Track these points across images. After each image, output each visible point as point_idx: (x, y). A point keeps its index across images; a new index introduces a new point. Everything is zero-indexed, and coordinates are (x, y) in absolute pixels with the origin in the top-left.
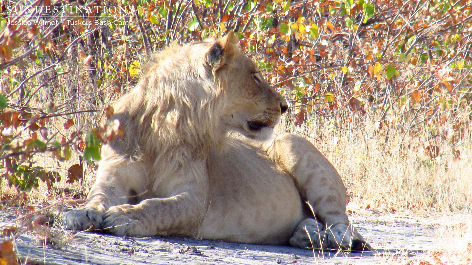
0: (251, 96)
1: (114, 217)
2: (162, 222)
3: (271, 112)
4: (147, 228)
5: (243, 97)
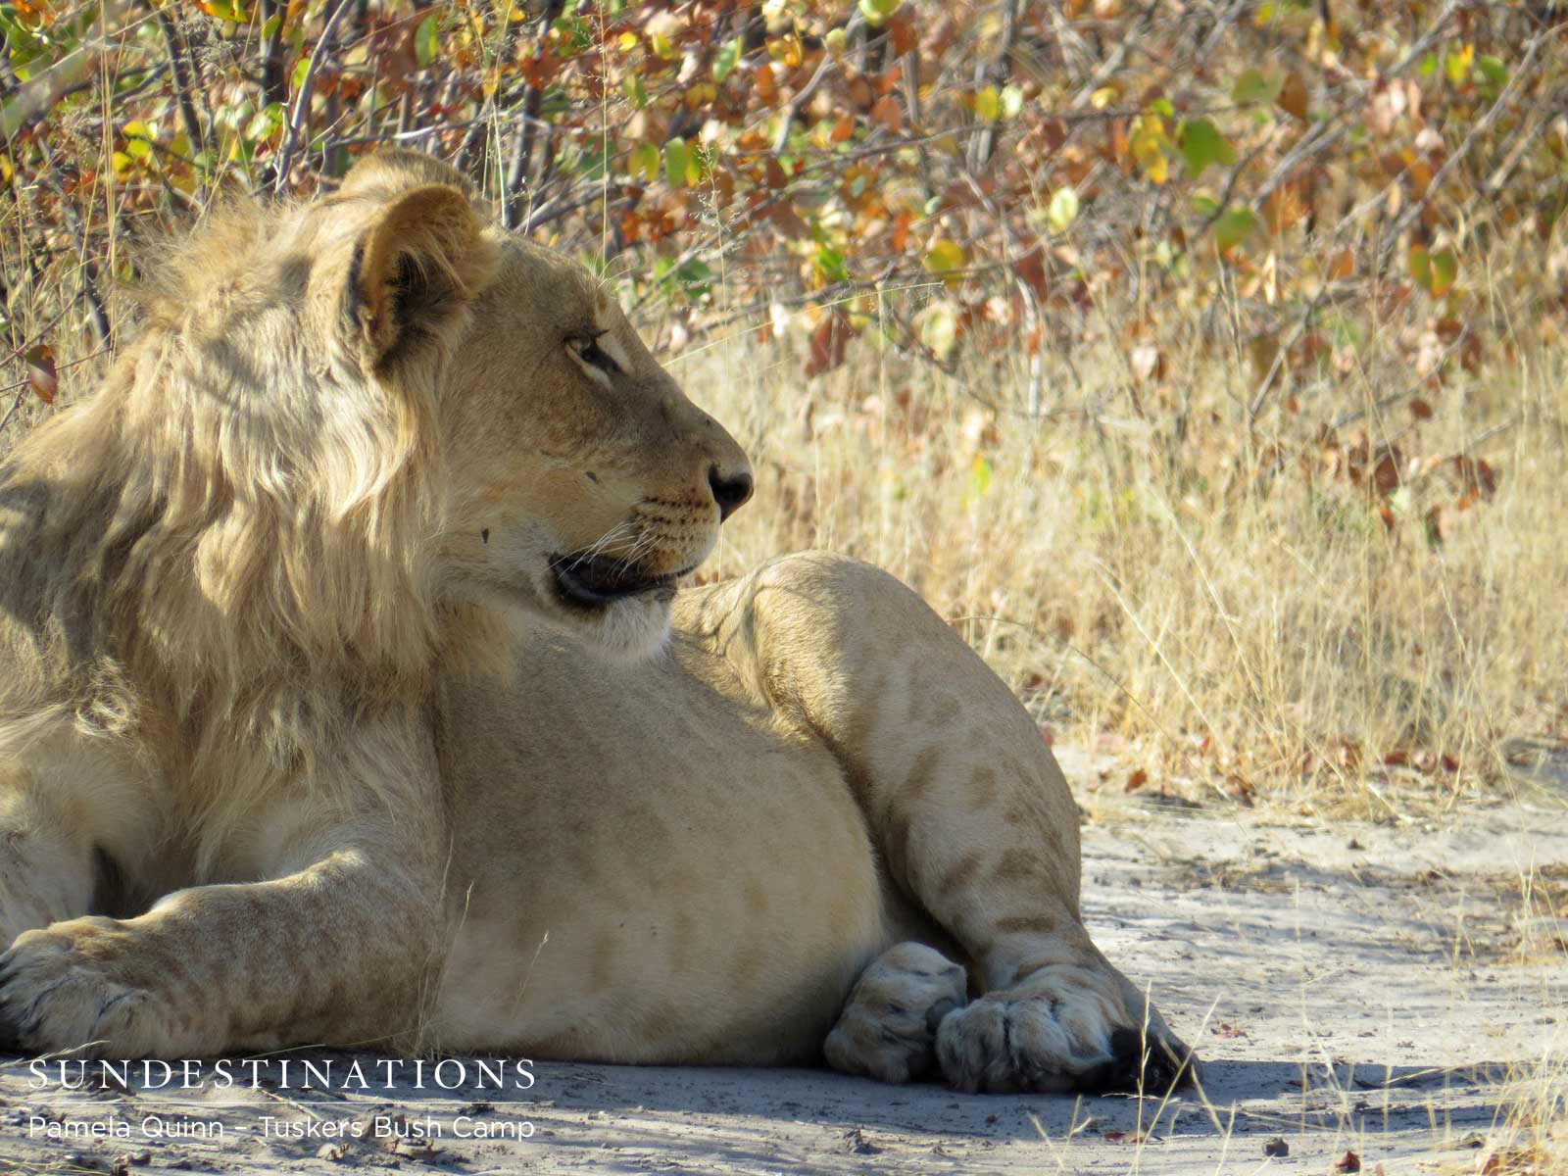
0: (565, 447)
1: (37, 980)
2: (255, 995)
3: (663, 511)
4: (186, 1021)
5: (528, 451)
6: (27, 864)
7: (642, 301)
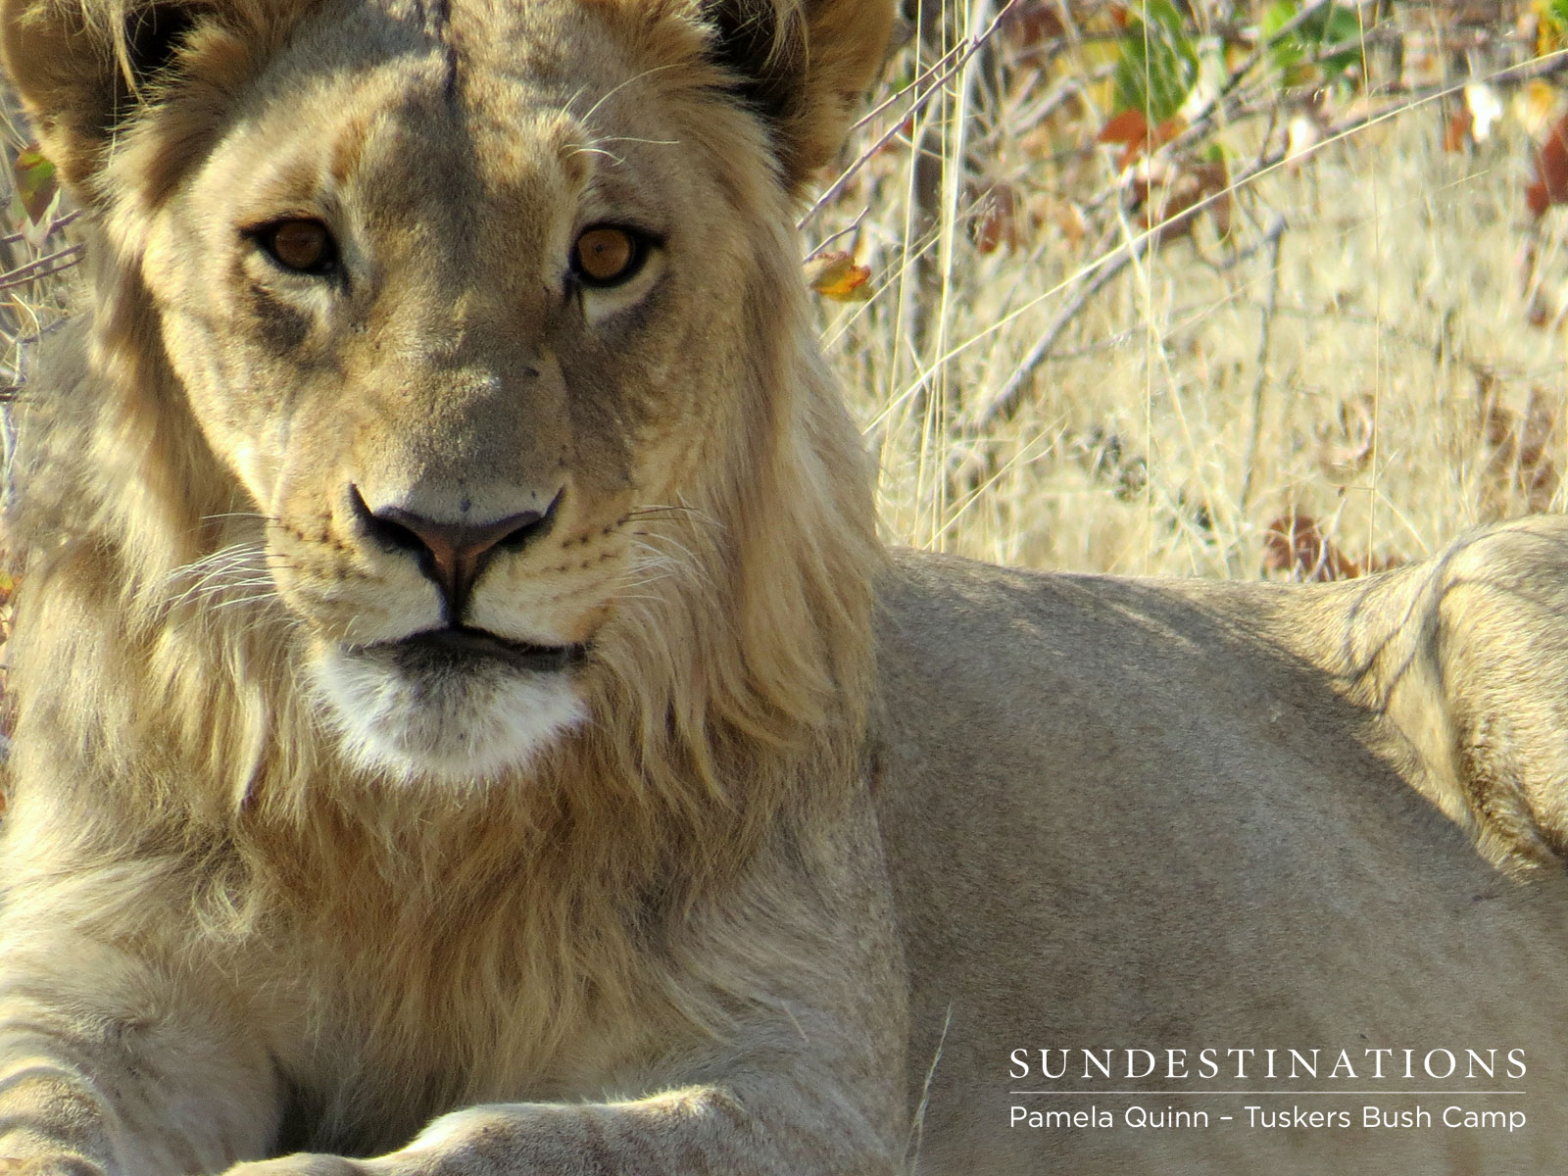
6: (154, 1074)
7: (1237, 78)
